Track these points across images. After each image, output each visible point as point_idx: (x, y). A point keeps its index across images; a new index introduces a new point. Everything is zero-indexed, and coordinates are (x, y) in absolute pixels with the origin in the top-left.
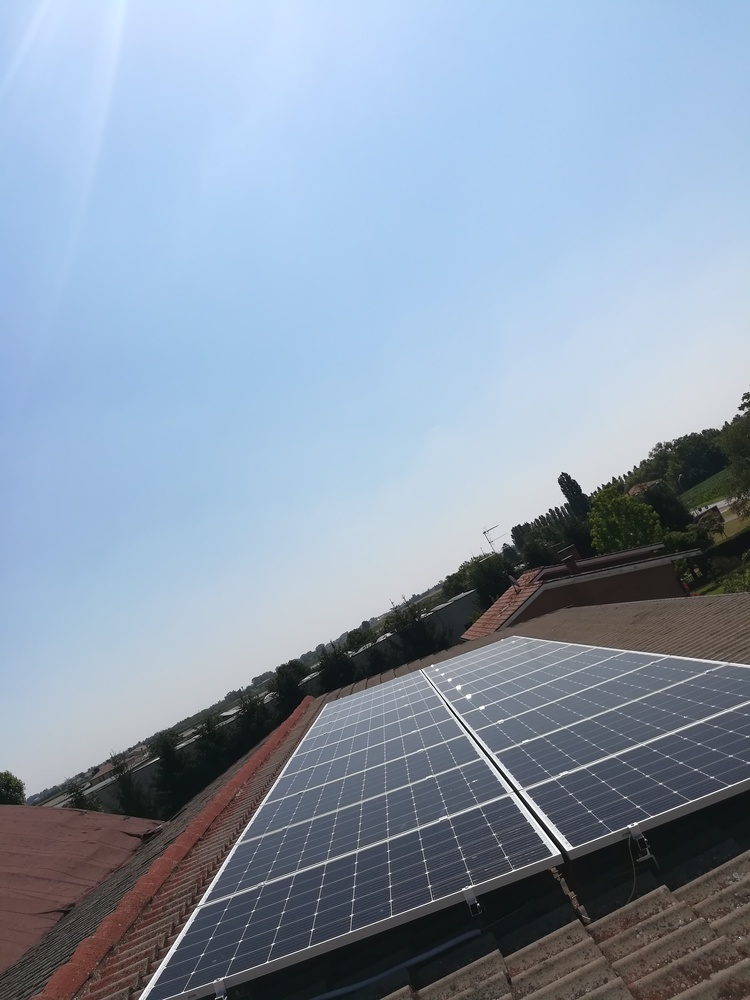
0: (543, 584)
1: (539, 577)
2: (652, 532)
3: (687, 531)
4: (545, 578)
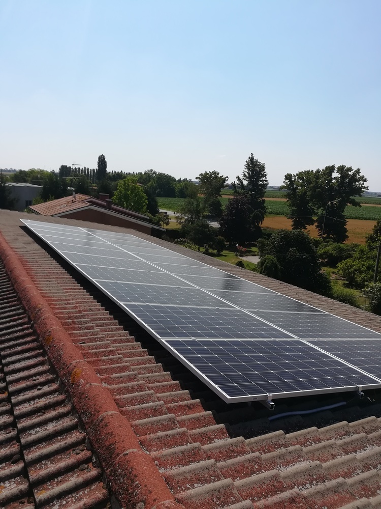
0: (91, 205)
1: (87, 200)
2: (142, 208)
3: (155, 216)
4: (93, 203)
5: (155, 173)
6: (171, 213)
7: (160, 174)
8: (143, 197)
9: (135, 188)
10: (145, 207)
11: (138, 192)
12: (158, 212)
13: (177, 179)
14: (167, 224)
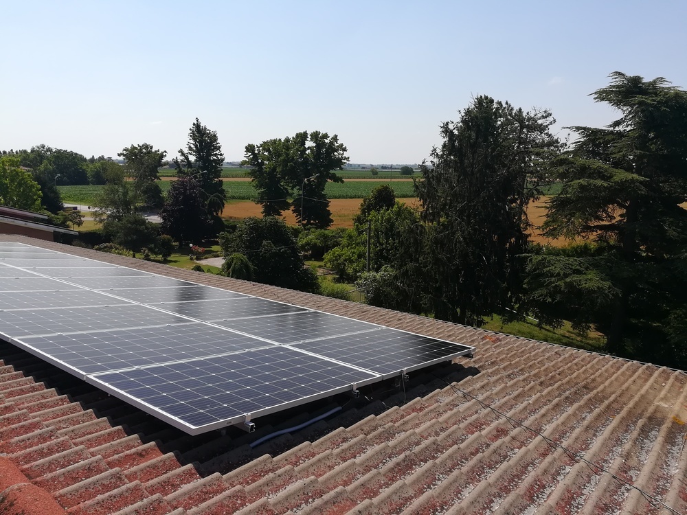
2: (33, 204)
5: (49, 150)
6: (83, 208)
7: (59, 152)
8: (32, 186)
9: (17, 173)
10: (38, 202)
11: (23, 179)
12: (62, 208)
13: (88, 158)
14: (80, 223)
